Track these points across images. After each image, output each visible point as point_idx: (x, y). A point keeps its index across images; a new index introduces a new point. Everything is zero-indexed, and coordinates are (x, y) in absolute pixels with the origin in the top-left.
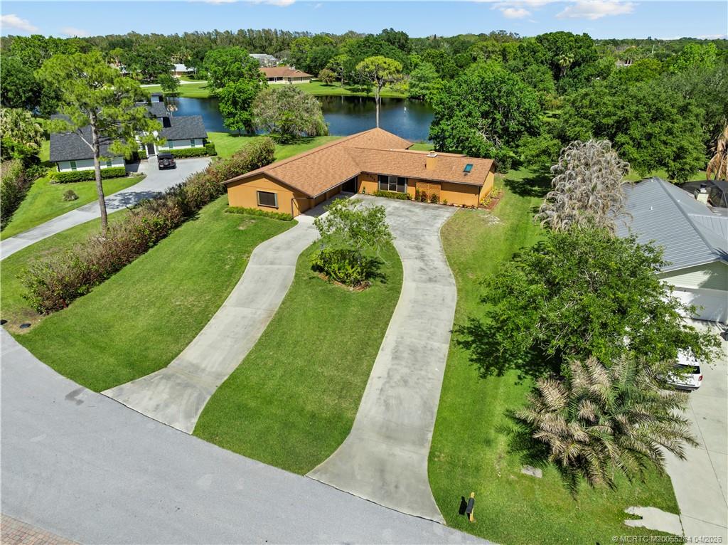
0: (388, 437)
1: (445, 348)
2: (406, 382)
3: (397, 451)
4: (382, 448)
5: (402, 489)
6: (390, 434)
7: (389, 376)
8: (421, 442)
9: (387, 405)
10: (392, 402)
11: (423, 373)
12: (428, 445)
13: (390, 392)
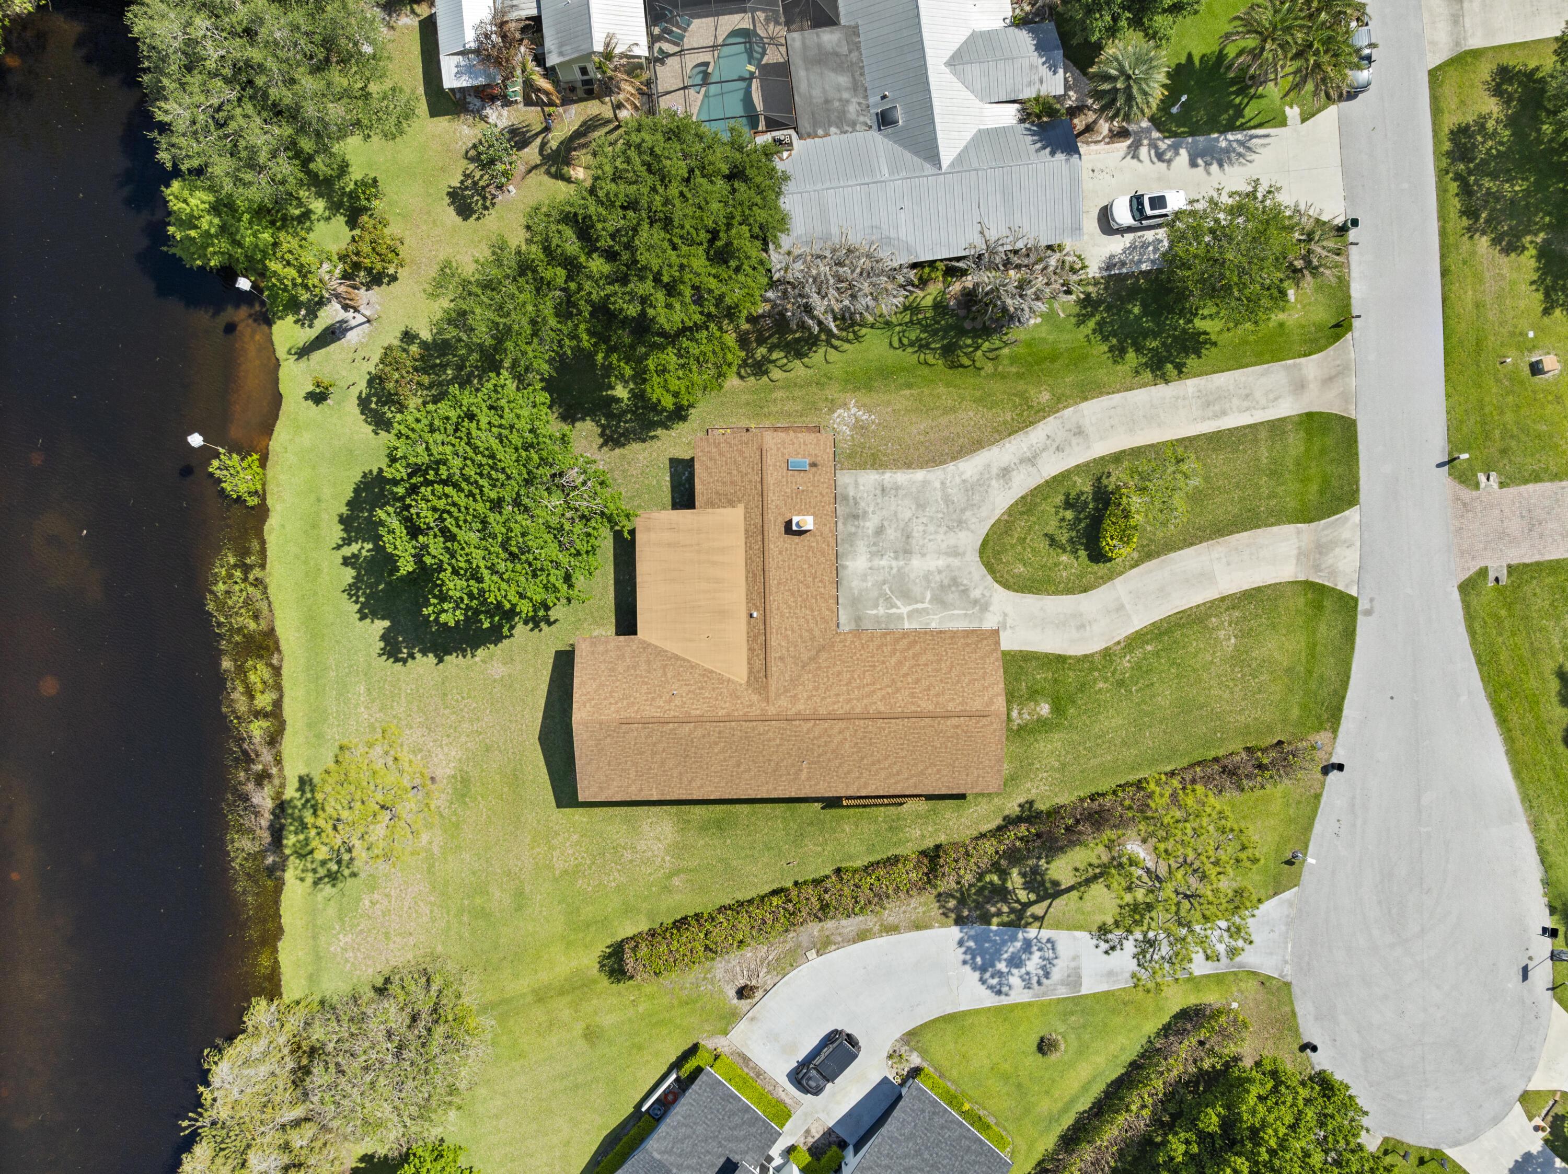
0: (1303, 387)
1: (1189, 382)
2: (1247, 396)
3: (1311, 376)
4: (1313, 387)
5: (1338, 362)
6: (1300, 386)
7: (1248, 409)
8: (1298, 367)
9: (1276, 399)
10: (1271, 396)
11: (1231, 388)
12: (1298, 360)
13: (1263, 402)
